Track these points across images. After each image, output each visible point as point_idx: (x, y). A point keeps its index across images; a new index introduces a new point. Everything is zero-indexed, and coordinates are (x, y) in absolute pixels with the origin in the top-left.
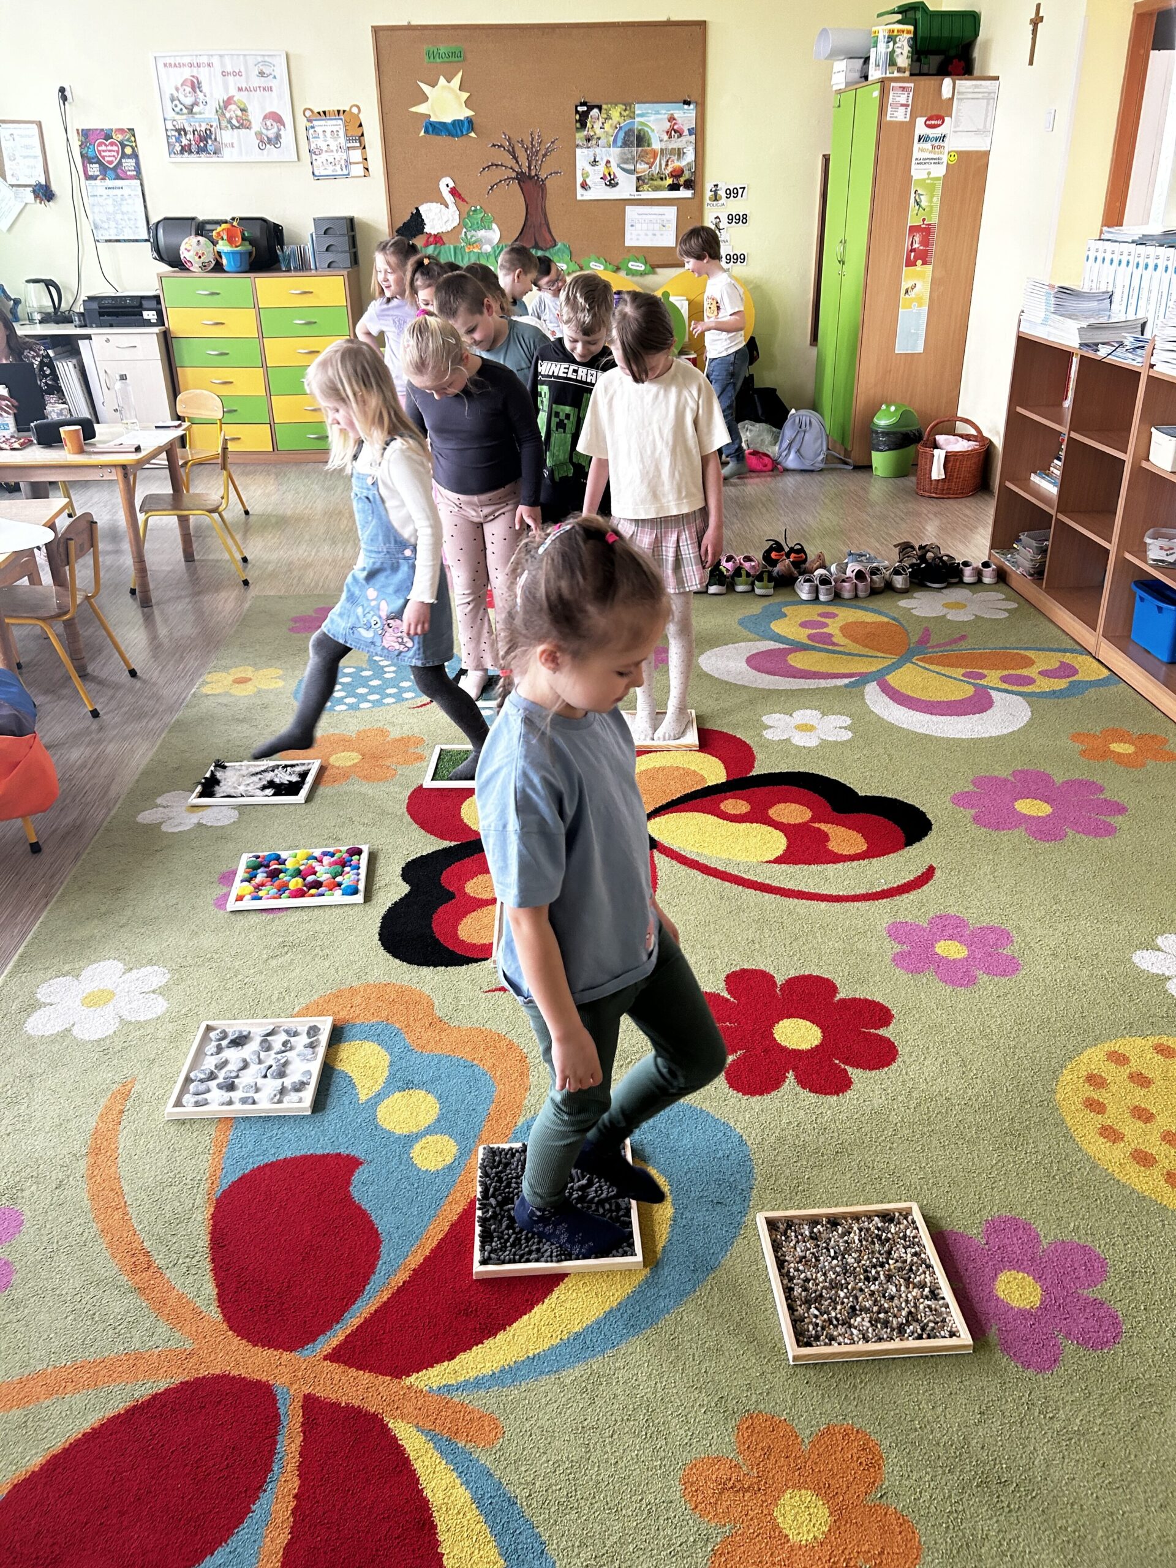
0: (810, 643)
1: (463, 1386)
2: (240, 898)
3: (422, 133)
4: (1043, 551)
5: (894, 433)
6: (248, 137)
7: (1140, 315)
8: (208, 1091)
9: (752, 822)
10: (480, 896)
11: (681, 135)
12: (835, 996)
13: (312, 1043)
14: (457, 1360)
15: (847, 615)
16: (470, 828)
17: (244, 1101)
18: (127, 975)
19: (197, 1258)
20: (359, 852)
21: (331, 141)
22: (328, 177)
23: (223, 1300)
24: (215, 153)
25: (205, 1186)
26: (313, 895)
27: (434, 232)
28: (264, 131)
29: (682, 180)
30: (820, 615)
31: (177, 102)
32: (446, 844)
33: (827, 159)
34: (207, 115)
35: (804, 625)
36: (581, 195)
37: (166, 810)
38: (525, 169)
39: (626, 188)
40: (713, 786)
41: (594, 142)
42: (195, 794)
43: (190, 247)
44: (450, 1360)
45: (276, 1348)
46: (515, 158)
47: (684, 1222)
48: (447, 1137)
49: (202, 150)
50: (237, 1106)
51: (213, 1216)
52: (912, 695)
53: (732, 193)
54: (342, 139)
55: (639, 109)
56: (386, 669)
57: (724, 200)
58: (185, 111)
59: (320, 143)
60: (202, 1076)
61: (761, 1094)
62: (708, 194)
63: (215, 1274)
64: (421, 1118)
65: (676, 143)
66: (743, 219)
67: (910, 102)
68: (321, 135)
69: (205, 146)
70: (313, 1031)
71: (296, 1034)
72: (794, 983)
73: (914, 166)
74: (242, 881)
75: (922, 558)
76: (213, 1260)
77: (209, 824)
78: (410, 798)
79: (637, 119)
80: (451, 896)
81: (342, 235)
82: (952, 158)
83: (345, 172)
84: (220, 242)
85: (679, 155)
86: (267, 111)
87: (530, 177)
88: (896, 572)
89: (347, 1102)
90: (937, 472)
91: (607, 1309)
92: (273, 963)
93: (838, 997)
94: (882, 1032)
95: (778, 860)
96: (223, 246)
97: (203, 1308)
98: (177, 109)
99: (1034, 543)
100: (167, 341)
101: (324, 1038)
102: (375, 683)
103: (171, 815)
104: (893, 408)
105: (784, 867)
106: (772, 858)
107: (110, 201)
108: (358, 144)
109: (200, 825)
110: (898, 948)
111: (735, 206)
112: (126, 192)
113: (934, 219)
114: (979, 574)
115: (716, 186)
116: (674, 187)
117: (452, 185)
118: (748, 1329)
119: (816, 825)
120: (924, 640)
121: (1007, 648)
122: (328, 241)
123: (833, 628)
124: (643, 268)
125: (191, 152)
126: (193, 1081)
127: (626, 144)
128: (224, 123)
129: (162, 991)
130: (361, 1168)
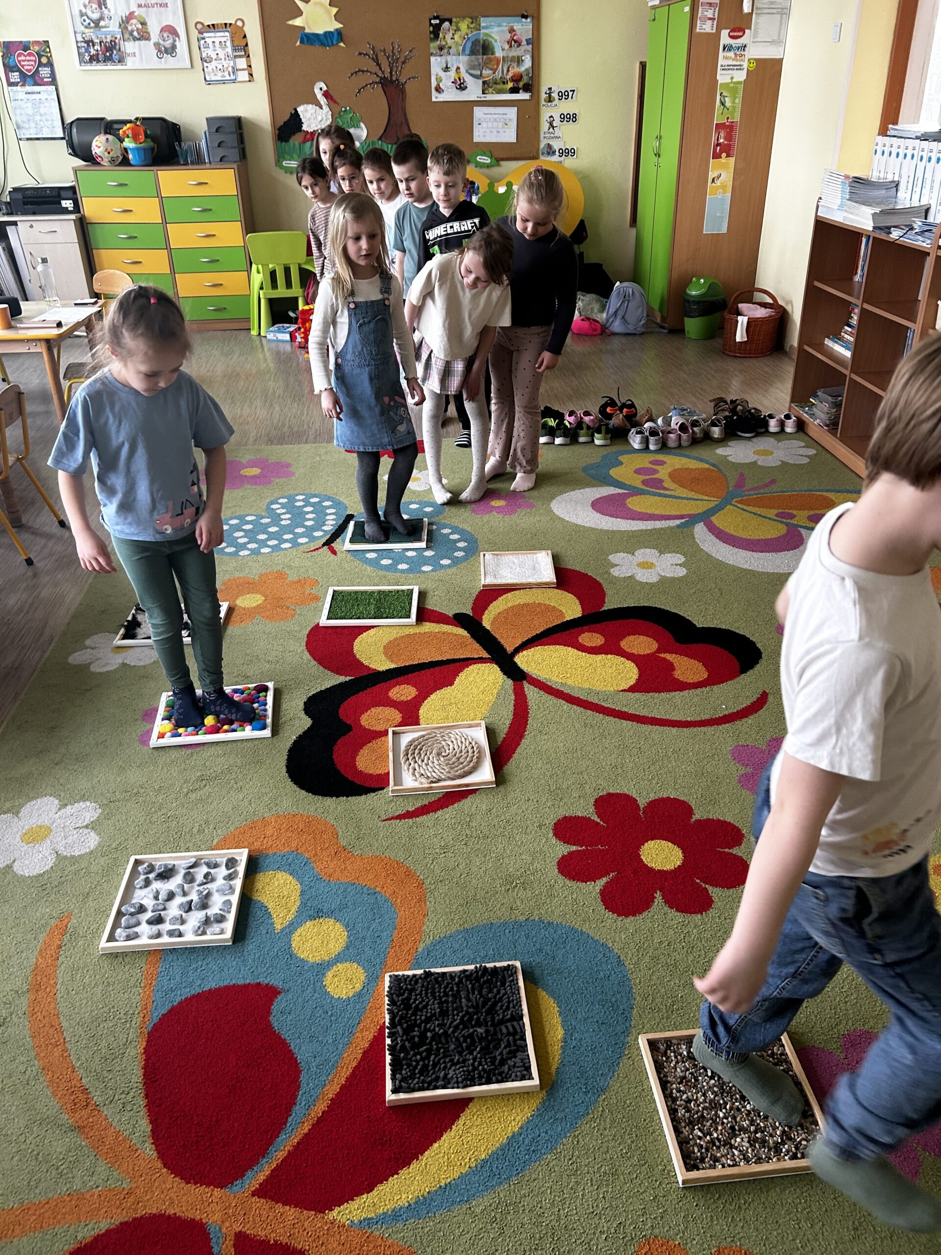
0: (644, 487)
1: (383, 1219)
2: (161, 736)
3: (298, 43)
4: (838, 405)
5: (704, 302)
6: (148, 47)
7: (924, 202)
8: (138, 924)
9: (607, 654)
10: (374, 728)
11: (519, 45)
12: (691, 817)
13: (230, 875)
14: (375, 1192)
15: (674, 462)
16: (362, 664)
17: (171, 933)
18: (63, 811)
19: (132, 1094)
20: (266, 689)
21: (219, 51)
22: (218, 82)
23: (158, 1137)
24: (119, 62)
25: (137, 1020)
26: (226, 731)
27: (310, 130)
28: (161, 42)
29: (521, 84)
30: (651, 462)
31: (85, 17)
32: (342, 679)
33: (643, 66)
34: (112, 28)
35: (638, 471)
36: (436, 97)
37: (94, 652)
38: (387, 75)
39: (473, 91)
40: (571, 620)
41: (446, 51)
42: (118, 637)
43: (99, 145)
44: (368, 1193)
45: (208, 1185)
46: (379, 65)
47: (574, 1043)
48: (355, 965)
49: (108, 59)
50: (165, 939)
51: (146, 1050)
52: (735, 534)
53: (564, 95)
54: (229, 49)
55: (484, 22)
56: (283, 517)
57: (556, 102)
58: (92, 25)
59: (211, 52)
60: (133, 910)
61: (634, 915)
62: (544, 96)
63: (149, 1110)
64: (331, 946)
65: (515, 52)
66: (572, 118)
67: (716, 16)
68: (211, 45)
69: (111, 55)
70: (231, 863)
71: (216, 866)
72: (654, 804)
73: (719, 72)
74: (163, 719)
75: (734, 411)
76: (147, 1096)
77: (132, 664)
78: (308, 636)
79: (482, 31)
80: (347, 728)
81: (231, 133)
82: (751, 65)
83: (232, 77)
84: (126, 140)
85: (518, 62)
86: (164, 24)
87: (392, 82)
88: (714, 424)
89: (264, 932)
90: (740, 336)
91: (510, 1135)
92: (193, 796)
93: (695, 818)
94: (735, 851)
95: (632, 689)
96: (128, 143)
97: (138, 1145)
98: (86, 24)
99: (830, 399)
100: (83, 227)
101: (241, 869)
102: (273, 529)
103: (99, 656)
104: (702, 281)
105: (637, 695)
106: (626, 687)
107: (29, 105)
108: (243, 53)
109: (124, 665)
110: (743, 770)
111: (566, 107)
112: (43, 96)
113: (737, 118)
114: (782, 424)
115: (550, 89)
116: (514, 90)
117: (325, 88)
118: (639, 1152)
119: (662, 655)
120: (740, 484)
121: (811, 491)
122: (219, 138)
123: (663, 473)
124: (489, 161)
125: (98, 61)
126: (124, 915)
127: (473, 53)
128: (127, 36)
129: (92, 826)
130: (279, 997)
